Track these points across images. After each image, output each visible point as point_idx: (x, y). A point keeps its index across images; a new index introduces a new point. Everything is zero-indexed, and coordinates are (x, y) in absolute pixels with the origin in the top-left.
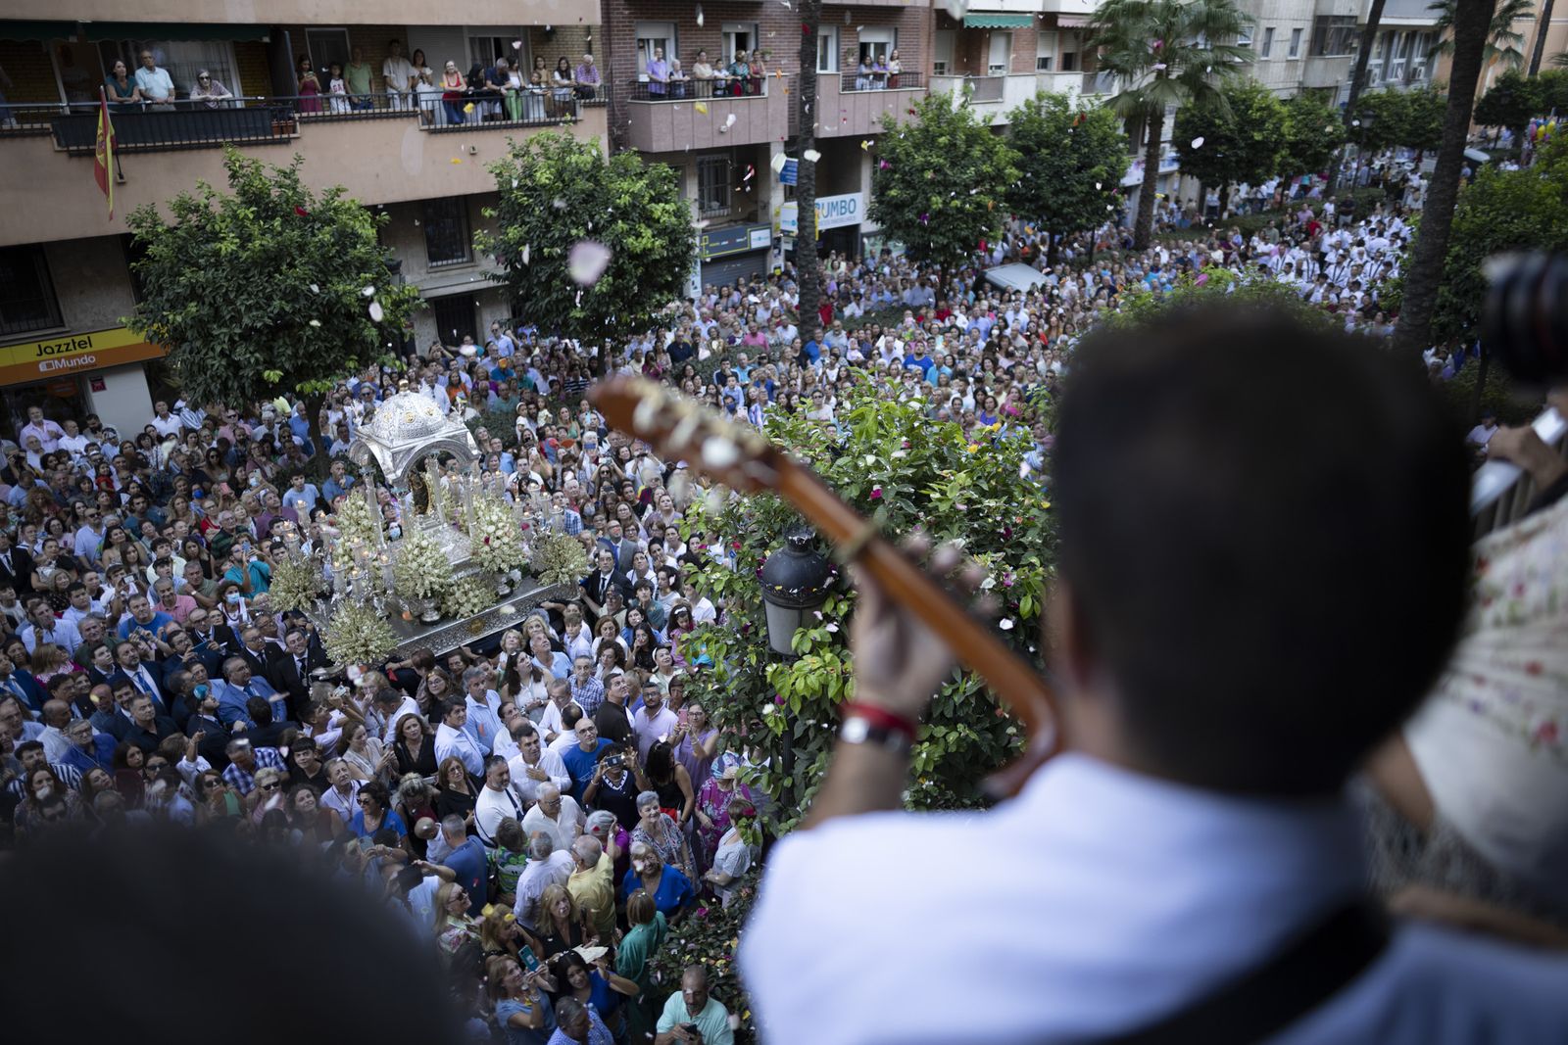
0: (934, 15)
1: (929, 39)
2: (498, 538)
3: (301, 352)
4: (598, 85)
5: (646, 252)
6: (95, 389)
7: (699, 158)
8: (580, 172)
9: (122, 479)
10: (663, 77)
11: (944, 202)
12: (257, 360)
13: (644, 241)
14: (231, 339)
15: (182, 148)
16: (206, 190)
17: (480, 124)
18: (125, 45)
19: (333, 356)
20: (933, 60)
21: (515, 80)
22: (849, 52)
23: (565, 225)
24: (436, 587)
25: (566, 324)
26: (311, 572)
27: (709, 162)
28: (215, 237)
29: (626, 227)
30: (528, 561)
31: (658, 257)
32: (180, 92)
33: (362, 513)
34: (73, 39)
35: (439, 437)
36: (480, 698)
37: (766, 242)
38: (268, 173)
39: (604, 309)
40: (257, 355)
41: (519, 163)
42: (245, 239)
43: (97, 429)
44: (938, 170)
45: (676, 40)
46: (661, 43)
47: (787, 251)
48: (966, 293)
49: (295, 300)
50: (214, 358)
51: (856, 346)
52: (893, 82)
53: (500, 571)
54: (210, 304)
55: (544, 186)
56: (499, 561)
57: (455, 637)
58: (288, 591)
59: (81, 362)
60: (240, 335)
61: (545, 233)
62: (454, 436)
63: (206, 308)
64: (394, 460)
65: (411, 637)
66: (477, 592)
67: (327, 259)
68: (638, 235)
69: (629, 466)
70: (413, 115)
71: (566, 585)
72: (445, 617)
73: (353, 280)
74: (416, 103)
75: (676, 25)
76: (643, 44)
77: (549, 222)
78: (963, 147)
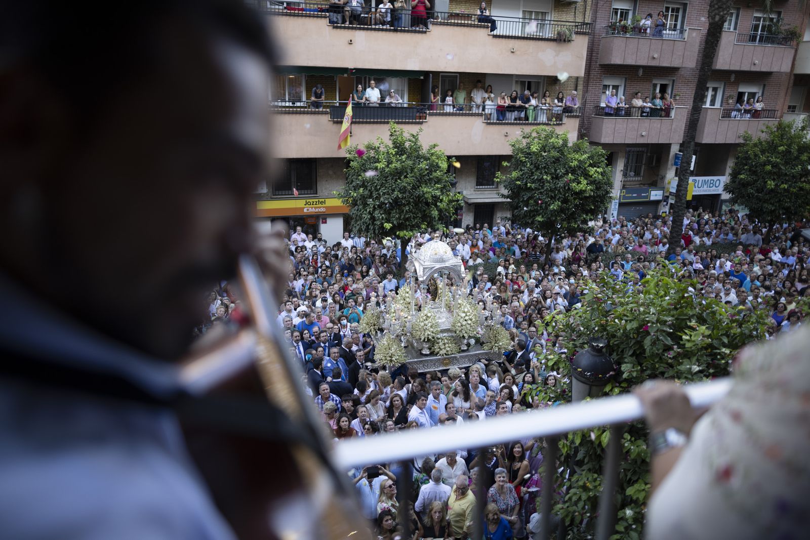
0: (793, 77)
1: (787, 91)
2: (466, 320)
3: (402, 217)
4: (576, 107)
5: (582, 192)
6: (323, 223)
7: (628, 149)
8: (554, 147)
9: (321, 262)
10: (614, 105)
11: (776, 185)
12: (383, 217)
13: (582, 186)
14: (374, 207)
15: (377, 123)
16: (380, 140)
17: (513, 122)
18: (365, 78)
19: (416, 221)
20: (787, 104)
21: (533, 102)
22: (730, 97)
23: (541, 173)
24: (430, 337)
25: (533, 223)
26: (379, 318)
27: (633, 152)
28: (378, 161)
29: (573, 177)
30: (480, 336)
31: (588, 195)
32: (383, 98)
33: (407, 295)
34: (346, 75)
35: (447, 264)
36: (436, 397)
37: (660, 198)
38: (406, 135)
39: (554, 218)
40: (383, 215)
41: (525, 142)
42: (389, 163)
43: (320, 240)
44: (775, 165)
45: (625, 86)
46: (616, 87)
47: (671, 204)
48: (786, 241)
49: (404, 193)
50: (366, 214)
51: (699, 261)
52: (756, 114)
53: (464, 337)
54: (369, 190)
55: (534, 153)
56: (464, 332)
57: (435, 364)
58: (367, 324)
59: (320, 210)
60: (378, 205)
61: (530, 176)
62: (455, 265)
63: (367, 192)
64: (424, 272)
65: (414, 359)
66: (450, 345)
67: (422, 176)
68: (579, 183)
69: (549, 301)
70: (481, 115)
71: (495, 353)
72: (432, 354)
73: (432, 187)
74: (484, 109)
75: (626, 78)
76: (606, 87)
77: (533, 171)
78: (796, 154)
